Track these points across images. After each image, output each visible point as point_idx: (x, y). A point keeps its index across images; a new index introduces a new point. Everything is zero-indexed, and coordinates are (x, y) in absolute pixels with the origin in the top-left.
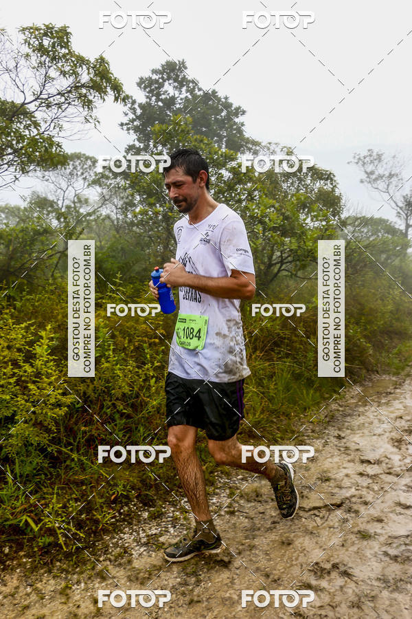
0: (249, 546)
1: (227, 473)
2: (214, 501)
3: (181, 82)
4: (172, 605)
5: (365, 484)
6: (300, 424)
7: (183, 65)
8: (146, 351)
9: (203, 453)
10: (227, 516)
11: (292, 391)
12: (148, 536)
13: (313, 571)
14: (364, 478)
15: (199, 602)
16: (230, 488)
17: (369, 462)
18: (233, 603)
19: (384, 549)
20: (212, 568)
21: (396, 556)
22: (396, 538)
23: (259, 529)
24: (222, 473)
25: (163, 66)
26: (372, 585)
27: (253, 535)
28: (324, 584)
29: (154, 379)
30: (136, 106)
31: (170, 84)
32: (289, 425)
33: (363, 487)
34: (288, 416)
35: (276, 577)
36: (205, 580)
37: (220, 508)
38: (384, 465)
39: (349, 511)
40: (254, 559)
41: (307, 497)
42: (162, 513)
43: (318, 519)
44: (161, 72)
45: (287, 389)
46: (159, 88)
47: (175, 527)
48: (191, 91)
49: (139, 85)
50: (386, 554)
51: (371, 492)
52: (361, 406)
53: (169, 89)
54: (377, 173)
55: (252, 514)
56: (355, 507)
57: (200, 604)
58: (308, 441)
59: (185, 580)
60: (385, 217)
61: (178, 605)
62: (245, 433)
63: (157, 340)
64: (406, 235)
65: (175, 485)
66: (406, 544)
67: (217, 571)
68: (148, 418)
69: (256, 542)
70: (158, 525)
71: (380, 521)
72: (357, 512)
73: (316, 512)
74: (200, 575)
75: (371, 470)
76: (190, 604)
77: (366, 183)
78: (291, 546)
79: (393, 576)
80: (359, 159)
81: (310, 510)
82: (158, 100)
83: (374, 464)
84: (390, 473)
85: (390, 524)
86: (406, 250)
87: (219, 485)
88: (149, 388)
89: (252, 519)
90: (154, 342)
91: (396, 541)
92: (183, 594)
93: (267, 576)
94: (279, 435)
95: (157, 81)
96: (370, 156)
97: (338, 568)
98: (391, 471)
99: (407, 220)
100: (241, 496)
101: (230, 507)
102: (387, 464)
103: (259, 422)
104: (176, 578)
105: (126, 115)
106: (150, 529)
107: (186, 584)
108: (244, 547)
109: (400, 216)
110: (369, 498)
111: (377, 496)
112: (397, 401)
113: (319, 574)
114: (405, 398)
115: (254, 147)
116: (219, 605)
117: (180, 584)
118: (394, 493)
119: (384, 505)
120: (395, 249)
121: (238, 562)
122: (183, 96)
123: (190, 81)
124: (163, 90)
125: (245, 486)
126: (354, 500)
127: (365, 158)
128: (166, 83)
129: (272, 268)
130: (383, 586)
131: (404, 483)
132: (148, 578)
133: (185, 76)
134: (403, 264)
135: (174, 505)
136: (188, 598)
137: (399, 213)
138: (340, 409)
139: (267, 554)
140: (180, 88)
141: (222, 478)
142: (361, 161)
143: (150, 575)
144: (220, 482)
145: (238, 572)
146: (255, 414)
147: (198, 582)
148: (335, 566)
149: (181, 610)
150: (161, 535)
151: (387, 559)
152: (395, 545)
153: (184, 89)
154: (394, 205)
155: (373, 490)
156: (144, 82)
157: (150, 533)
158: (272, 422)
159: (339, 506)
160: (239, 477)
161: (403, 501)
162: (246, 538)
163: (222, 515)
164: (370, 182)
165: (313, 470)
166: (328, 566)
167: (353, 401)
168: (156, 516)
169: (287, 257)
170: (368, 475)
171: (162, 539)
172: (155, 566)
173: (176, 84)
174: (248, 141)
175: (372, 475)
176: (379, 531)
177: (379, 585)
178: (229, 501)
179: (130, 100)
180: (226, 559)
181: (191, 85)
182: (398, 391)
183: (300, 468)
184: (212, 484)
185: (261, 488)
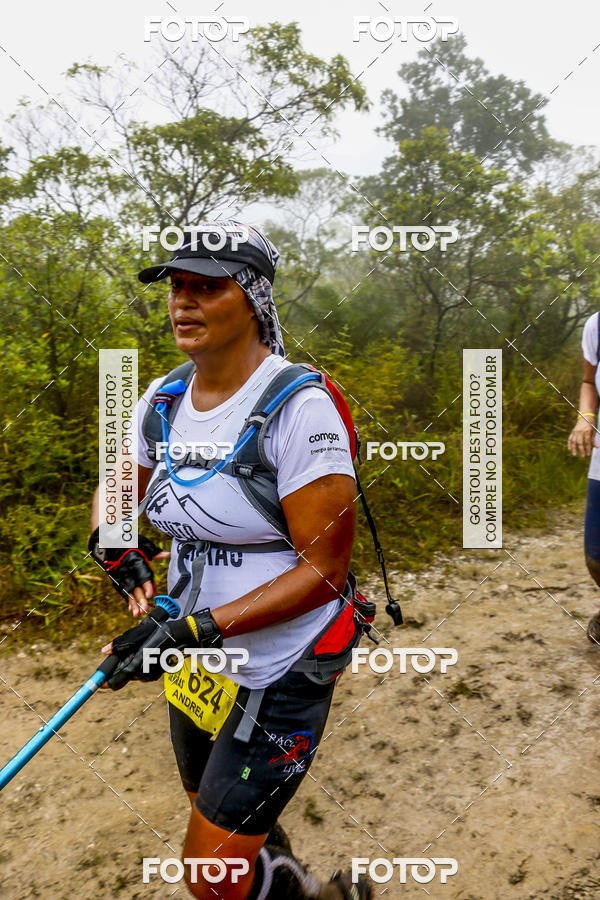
1: (448, 553)
2: (426, 576)
3: (459, 65)
7: (461, 43)
10: (435, 590)
13: (505, 638)
16: (447, 566)
20: (403, 627)
24: (442, 552)
25: (433, 46)
28: (510, 647)
30: (398, 104)
31: (443, 70)
36: (394, 636)
37: (430, 582)
39: (572, 595)
42: (366, 582)
43: (533, 600)
44: (430, 54)
46: (427, 76)
47: (376, 594)
48: (472, 77)
49: (401, 74)
53: (443, 76)
55: (462, 589)
56: (581, 592)
67: (408, 630)
72: (580, 596)
73: (534, 593)
78: (492, 619)
81: (527, 590)
82: (427, 92)
87: (437, 563)
89: (460, 593)
93: (457, 638)
95: (425, 67)
97: (533, 638)
100: (457, 574)
101: (441, 583)
105: (384, 115)
113: (511, 640)
121: (432, 624)
122: (459, 86)
123: (471, 63)
124: (432, 78)
125: (465, 566)
126: (582, 586)
128: (439, 69)
133: (463, 57)
140: (457, 74)
141: (441, 556)
144: (438, 560)
145: (429, 632)
148: (531, 636)
153: (463, 75)
156: (408, 69)
159: (563, 590)
160: (460, 557)
163: (430, 589)
165: (549, 558)
166: (523, 635)
173: (452, 68)
174: (554, 144)
179: (389, 96)
180: (419, 621)
181: (473, 67)
183: (536, 554)
184: (428, 561)
185: (481, 569)
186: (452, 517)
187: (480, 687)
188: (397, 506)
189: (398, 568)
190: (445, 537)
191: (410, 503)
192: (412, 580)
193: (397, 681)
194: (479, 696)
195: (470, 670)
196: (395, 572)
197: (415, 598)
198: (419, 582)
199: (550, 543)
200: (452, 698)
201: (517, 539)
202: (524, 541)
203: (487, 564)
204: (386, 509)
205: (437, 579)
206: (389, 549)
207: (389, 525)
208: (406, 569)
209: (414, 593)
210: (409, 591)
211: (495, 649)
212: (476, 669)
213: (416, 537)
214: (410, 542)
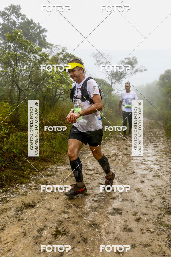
0: (42, 200)
1: (35, 175)
2: (29, 185)
4: (11, 222)
5: (88, 177)
6: (65, 157)
8: (3, 128)
9: (25, 167)
10: (34, 190)
11: (62, 144)
12: (2, 198)
13: (66, 207)
14: (87, 175)
15: (22, 220)
16: (36, 180)
17: (90, 170)
18: (35, 219)
19: (92, 198)
20: (28, 208)
21: (97, 200)
22: (97, 194)
23: (46, 194)
24: (33, 175)
25: (10, 7)
26: (87, 210)
27: (44, 196)
29: (6, 138)
31: (14, 16)
32: (60, 157)
33: (87, 178)
34: (60, 154)
35: (52, 209)
36: (25, 212)
37: (31, 187)
38: (95, 171)
40: (44, 204)
41: (65, 182)
42: (8, 190)
45: (60, 143)
47: (13, 194)
50: (93, 200)
51: (90, 180)
52: (89, 150)
54: (101, 61)
57: (23, 221)
58: (67, 163)
59: (17, 213)
60: (103, 79)
61: (14, 221)
62: (43, 160)
63: (7, 124)
64: (111, 86)
65: (14, 179)
66: (100, 196)
67: (29, 209)
68: (3, 154)
69: (45, 198)
70: (6, 194)
71: (92, 189)
74: (23, 211)
75: (90, 172)
76: (18, 221)
77: (97, 65)
78: (58, 199)
79: (95, 206)
80: (95, 55)
83: (92, 170)
84: (97, 173)
85: (95, 190)
86: (111, 92)
88: (3, 142)
90: (6, 124)
91: (97, 195)
92: (16, 217)
93: (49, 209)
94: (56, 161)
96: (99, 54)
97: (75, 205)
98: (98, 173)
99: (112, 80)
100: (40, 183)
101: (36, 187)
102: (96, 170)
103: (48, 156)
104: (13, 212)
106: (3, 195)
107: (17, 214)
108: (40, 200)
109: (109, 79)
110: (89, 182)
111: (92, 181)
112: (103, 149)
113: (68, 208)
114: (106, 148)
115: (50, 47)
116: (30, 220)
117: (15, 214)
118: (98, 180)
119: (93, 184)
120: (107, 92)
121: (38, 205)
125: (42, 179)
127: (97, 55)
129: (56, 96)
130: (91, 210)
131: (102, 176)
132: (2, 213)
133: (20, 13)
134: (110, 98)
135: (13, 187)
136: (18, 219)
137: (109, 77)
138: (81, 151)
139: (49, 202)
141: (32, 176)
142: (95, 56)
143: (3, 211)
144: (32, 178)
145: (38, 209)
146: (47, 153)
147: (22, 213)
149: (15, 223)
150: (7, 197)
151: (93, 201)
152: (96, 197)
153: (20, 18)
154: (107, 74)
155: (90, 179)
157: (3, 197)
158: (54, 156)
160: (39, 176)
161: (101, 183)
162: (41, 197)
163: (32, 190)
164: (98, 65)
166: (71, 205)
167: (86, 149)
168: (6, 191)
169: (63, 92)
170: (89, 174)
171: (8, 199)
172: (5, 209)
173: (16, 16)
174: (48, 44)
175: (90, 174)
176: (91, 193)
177: (90, 210)
178: (35, 184)
180: (33, 205)
181: (23, 17)
182: (104, 145)
183: (64, 172)
184: (29, 179)
185: (48, 180)
186: (33, 161)
187: (65, 230)
188: (14, 159)
189: (18, 183)
190: (32, 169)
191: (19, 158)
192: (25, 187)
193: (31, 232)
194: (65, 234)
195: (58, 223)
196: (18, 185)
197: (28, 194)
198: (28, 187)
199: (66, 168)
200: (55, 237)
201: (55, 167)
202: (58, 168)
203: (49, 178)
204: (11, 161)
205: (34, 186)
206: (14, 176)
207: (12, 166)
208: (22, 183)
209: (27, 192)
210: (25, 192)
211: (64, 212)
212: (60, 222)
213: (22, 170)
214: (21, 172)
